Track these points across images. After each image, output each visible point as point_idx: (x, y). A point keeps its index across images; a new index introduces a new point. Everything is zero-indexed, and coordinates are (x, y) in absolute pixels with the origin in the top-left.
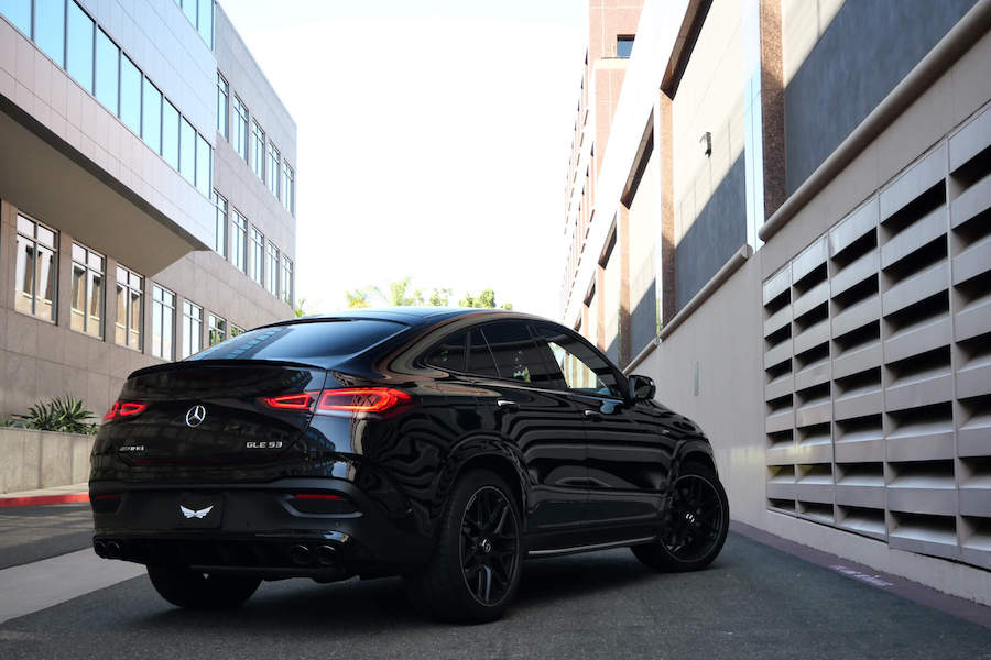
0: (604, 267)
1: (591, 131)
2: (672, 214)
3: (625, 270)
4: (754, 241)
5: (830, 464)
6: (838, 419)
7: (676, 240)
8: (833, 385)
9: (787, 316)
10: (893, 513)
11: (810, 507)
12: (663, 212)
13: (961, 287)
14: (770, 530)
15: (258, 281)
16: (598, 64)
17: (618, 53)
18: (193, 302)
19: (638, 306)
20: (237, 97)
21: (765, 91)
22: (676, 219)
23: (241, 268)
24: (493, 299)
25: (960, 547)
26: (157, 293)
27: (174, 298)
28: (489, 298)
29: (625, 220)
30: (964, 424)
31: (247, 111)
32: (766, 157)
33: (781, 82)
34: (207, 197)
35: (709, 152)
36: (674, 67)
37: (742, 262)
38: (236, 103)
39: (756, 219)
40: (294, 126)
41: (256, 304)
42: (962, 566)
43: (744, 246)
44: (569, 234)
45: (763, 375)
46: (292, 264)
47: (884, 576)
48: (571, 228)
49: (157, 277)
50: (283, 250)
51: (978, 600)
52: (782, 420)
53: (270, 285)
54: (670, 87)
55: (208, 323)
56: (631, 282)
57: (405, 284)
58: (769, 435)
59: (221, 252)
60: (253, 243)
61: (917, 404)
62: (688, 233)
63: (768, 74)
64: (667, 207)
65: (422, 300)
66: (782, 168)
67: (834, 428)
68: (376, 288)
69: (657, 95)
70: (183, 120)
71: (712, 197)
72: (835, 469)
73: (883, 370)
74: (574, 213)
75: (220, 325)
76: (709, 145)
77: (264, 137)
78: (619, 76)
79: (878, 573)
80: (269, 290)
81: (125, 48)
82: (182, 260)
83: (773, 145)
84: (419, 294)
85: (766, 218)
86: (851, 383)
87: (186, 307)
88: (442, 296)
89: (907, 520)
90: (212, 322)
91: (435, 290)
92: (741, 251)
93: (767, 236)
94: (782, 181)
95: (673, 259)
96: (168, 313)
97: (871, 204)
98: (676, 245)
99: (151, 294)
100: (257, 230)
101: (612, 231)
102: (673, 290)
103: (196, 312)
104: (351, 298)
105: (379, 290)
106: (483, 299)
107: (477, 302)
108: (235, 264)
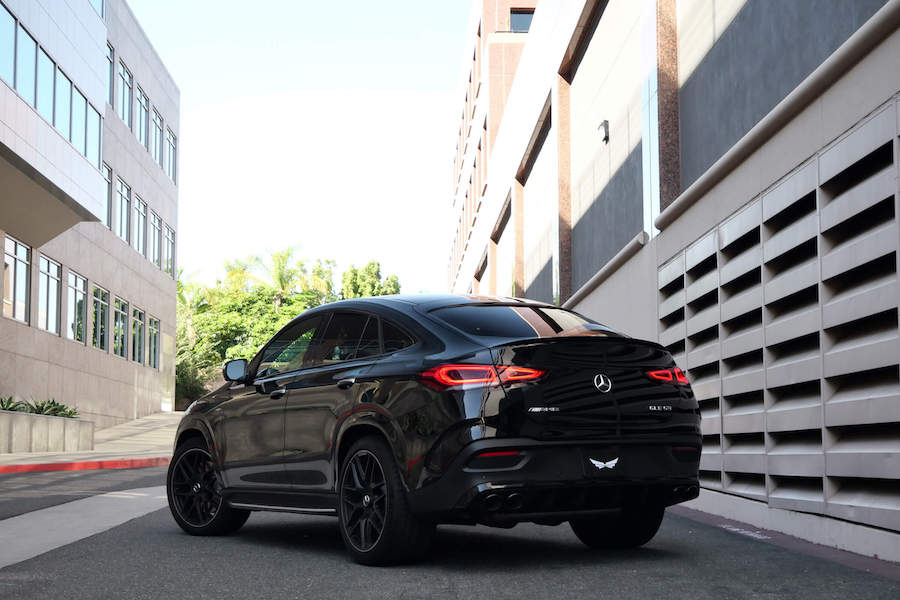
0: (497, 243)
1: (483, 105)
2: (569, 196)
3: (520, 247)
4: (650, 228)
5: (719, 435)
6: (725, 395)
7: (573, 222)
8: (721, 364)
9: (680, 300)
10: (773, 477)
12: (560, 193)
13: (829, 283)
15: (141, 251)
16: (491, 38)
17: (512, 26)
18: (77, 275)
19: (533, 283)
20: (122, 64)
21: (661, 91)
22: (574, 201)
23: (124, 238)
24: (378, 272)
25: (827, 505)
26: (43, 264)
27: (60, 269)
28: (375, 270)
29: (520, 197)
30: (831, 398)
31: (131, 77)
32: (662, 152)
33: (676, 83)
34: (96, 167)
35: (607, 139)
36: (571, 53)
37: (639, 247)
38: (121, 69)
39: (652, 210)
40: (177, 91)
41: (138, 275)
42: (828, 519)
43: (641, 233)
44: (459, 206)
46: (173, 234)
47: (763, 531)
48: (461, 200)
49: (43, 248)
50: (166, 219)
51: (840, 547)
53: (152, 255)
54: (568, 72)
55: (92, 294)
56: (525, 259)
57: (289, 254)
59: (105, 220)
60: (136, 213)
61: (793, 382)
62: (585, 215)
63: (664, 75)
64: (564, 188)
65: (304, 271)
66: (677, 162)
67: (722, 403)
68: (257, 259)
69: (556, 80)
70: (74, 90)
71: (610, 182)
73: (765, 351)
74: (464, 186)
75: (104, 296)
76: (607, 133)
77: (147, 105)
78: (514, 52)
79: (759, 529)
80: (151, 260)
81: (21, 19)
82: (69, 231)
83: (669, 141)
84: (302, 265)
85: (662, 210)
86: (737, 362)
87: (71, 279)
88: (325, 267)
89: (784, 482)
91: (319, 261)
92: (638, 238)
93: (663, 225)
94: (676, 176)
95: (570, 240)
96: (53, 284)
97: (756, 205)
98: (572, 227)
99: (38, 266)
100: (140, 199)
102: (570, 269)
103: (80, 283)
104: (230, 269)
105: (261, 262)
106: (368, 271)
107: (362, 274)
108: (118, 234)
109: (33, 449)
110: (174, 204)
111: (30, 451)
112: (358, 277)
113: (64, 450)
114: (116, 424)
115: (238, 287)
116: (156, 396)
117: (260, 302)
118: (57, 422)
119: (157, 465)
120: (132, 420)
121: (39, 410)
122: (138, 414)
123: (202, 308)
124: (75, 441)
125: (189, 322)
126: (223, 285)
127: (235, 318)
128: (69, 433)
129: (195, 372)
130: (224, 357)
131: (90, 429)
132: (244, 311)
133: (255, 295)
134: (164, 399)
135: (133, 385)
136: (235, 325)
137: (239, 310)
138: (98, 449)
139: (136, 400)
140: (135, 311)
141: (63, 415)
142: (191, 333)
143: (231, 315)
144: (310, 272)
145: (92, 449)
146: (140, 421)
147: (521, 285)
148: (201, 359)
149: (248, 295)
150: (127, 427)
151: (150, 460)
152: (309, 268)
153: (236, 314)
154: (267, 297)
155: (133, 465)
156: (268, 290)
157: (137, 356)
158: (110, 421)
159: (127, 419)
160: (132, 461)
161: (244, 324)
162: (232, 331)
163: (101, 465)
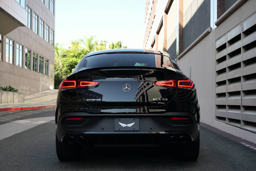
2: (183, 17)
3: (166, 35)
4: (213, 26)
5: (240, 106)
7: (184, 25)
8: (242, 78)
9: (225, 52)
11: (231, 120)
12: (179, 16)
14: (216, 127)
15: (42, 37)
18: (20, 44)
19: (170, 48)
22: (184, 18)
23: (36, 32)
24: (121, 44)
26: (7, 41)
27: (13, 42)
28: (119, 44)
29: (166, 18)
34: (24, 8)
37: (208, 33)
39: (214, 18)
41: (41, 45)
43: (209, 27)
44: (147, 23)
45: (215, 73)
46: (53, 32)
48: (147, 21)
49: (7, 35)
50: (51, 27)
52: (222, 89)
53: (46, 38)
55: (25, 51)
56: (168, 39)
57: (92, 39)
58: (217, 94)
59: (29, 27)
60: (40, 24)
62: (188, 23)
64: (181, 14)
65: (97, 44)
68: (82, 40)
71: (197, 10)
72: (242, 108)
74: (148, 16)
75: (29, 52)
80: (46, 40)
82: (16, 30)
84: (96, 42)
85: (218, 18)
87: (17, 46)
88: (104, 43)
90: (26, 51)
91: (102, 41)
92: (208, 29)
93: (218, 24)
94: (224, 5)
95: (183, 32)
96: (11, 47)
99: (5, 41)
100: (42, 20)
101: (161, 22)
102: (183, 43)
103: (21, 47)
104: (73, 43)
105: (83, 41)
106: (117, 44)
107: (116, 45)
108: (34, 31)
109: (2, 103)
110: (54, 22)
111: (1, 103)
112: (114, 46)
113: (14, 103)
114: (34, 94)
115: (76, 49)
116: (48, 84)
117: (83, 54)
118: (11, 94)
119: (41, 109)
120: (40, 92)
121: (5, 90)
122: (42, 90)
123: (64, 56)
124: (17, 100)
125: (60, 60)
126: (71, 49)
127: (75, 59)
128: (15, 97)
129: (62, 77)
130: (71, 72)
131: (23, 95)
132: (77, 57)
133: (81, 52)
134: (50, 85)
135: (40, 81)
136: (75, 62)
137: (76, 57)
138: (26, 102)
139: (41, 85)
140: (40, 57)
141: (13, 91)
142: (60, 64)
143: (73, 58)
144: (99, 45)
145: (24, 102)
146: (42, 92)
147: (166, 48)
148: (64, 72)
149: (79, 52)
150: (37, 95)
151: (39, 107)
152: (99, 43)
153: (75, 58)
154: (85, 53)
155: (33, 109)
156: (85, 51)
157: (41, 71)
158: (31, 93)
159: (38, 92)
160: (33, 107)
161: (78, 61)
162: (74, 63)
163: (22, 109)
